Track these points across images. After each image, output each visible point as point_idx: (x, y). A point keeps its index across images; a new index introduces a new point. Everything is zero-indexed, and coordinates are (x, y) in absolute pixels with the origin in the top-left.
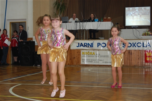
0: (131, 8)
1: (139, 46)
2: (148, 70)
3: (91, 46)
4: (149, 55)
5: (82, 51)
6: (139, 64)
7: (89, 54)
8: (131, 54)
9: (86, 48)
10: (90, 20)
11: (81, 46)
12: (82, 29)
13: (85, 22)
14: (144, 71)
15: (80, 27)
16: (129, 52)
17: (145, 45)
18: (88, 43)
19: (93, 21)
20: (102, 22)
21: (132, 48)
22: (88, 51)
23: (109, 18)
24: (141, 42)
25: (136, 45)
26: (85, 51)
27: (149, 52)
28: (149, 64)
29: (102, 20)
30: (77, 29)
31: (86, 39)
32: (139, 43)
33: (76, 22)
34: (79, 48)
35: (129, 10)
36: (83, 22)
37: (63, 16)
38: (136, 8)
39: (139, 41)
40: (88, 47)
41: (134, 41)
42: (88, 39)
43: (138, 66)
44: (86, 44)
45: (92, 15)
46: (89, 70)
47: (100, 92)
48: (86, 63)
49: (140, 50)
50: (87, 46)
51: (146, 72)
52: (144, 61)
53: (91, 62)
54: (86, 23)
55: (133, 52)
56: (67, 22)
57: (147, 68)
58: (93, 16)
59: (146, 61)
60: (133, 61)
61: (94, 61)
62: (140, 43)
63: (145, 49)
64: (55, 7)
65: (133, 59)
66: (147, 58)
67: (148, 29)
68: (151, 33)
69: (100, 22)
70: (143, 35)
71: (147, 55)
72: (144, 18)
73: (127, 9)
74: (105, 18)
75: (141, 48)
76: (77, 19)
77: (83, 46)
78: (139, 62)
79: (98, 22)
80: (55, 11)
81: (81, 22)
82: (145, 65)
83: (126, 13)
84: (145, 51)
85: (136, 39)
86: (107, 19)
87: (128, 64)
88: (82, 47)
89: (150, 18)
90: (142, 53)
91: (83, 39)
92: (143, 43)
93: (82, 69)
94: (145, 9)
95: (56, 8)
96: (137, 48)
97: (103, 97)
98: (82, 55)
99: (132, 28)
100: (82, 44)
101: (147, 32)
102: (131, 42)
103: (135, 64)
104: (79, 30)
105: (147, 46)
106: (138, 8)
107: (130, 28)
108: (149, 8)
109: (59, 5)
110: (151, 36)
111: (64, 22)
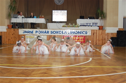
0: (56, 11)
1: (60, 33)
3: (32, 33)
5: (26, 36)
7: (30, 38)
9: (28, 34)
11: (25, 32)
12: (26, 22)
13: (28, 18)
15: (25, 21)
17: (63, 33)
18: (30, 31)
20: (38, 19)
21: (56, 34)
22: (30, 35)
23: (43, 16)
24: (61, 31)
25: (58, 32)
26: (28, 36)
29: (38, 17)
30: (23, 22)
31: (29, 28)
32: (60, 31)
33: (22, 18)
34: (24, 34)
36: (27, 18)
37: (14, 14)
38: (59, 11)
39: (60, 30)
41: (57, 30)
44: (28, 32)
48: (28, 43)
49: (60, 36)
50: (29, 32)
54: (28, 19)
55: (56, 36)
56: (17, 18)
58: (33, 14)
63: (63, 35)
64: (9, 8)
67: (65, 23)
69: (37, 19)
70: (62, 27)
73: (53, 11)
74: (40, 16)
75: (61, 34)
76: (23, 16)
77: (27, 32)
80: (9, 11)
81: (26, 18)
83: (53, 14)
84: (64, 36)
85: (59, 29)
86: (41, 17)
90: (62, 37)
91: (27, 28)
94: (64, 12)
95: (10, 8)
96: (59, 34)
97: (38, 63)
98: (26, 38)
99: (56, 23)
100: (26, 31)
101: (64, 25)
104: (25, 23)
107: (55, 22)
108: (66, 11)
109: (12, 7)
110: (67, 28)
111: (15, 18)
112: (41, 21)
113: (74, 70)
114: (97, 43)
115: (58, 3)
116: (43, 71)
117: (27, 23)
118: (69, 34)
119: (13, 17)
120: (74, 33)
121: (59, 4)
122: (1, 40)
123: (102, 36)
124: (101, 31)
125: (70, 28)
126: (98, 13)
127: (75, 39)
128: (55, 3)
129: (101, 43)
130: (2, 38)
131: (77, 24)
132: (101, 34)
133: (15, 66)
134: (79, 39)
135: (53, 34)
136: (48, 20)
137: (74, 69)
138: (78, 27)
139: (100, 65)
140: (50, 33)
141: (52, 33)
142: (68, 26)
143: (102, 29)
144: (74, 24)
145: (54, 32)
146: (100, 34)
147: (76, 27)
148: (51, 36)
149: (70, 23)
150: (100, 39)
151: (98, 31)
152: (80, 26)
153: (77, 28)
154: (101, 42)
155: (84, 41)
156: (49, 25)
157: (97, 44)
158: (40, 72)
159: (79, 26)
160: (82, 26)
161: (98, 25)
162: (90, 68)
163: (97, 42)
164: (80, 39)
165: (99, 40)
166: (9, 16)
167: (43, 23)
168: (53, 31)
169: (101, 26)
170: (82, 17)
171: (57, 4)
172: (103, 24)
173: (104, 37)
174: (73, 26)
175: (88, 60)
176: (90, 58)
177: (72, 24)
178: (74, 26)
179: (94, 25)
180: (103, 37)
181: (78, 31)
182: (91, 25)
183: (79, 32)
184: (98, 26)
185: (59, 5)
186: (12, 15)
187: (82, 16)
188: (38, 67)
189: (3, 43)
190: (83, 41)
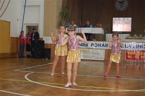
0: (117, 18)
1: (123, 47)
2: (129, 65)
3: (86, 46)
4: (129, 54)
6: (122, 60)
9: (82, 47)
10: (86, 26)
12: (80, 32)
13: (82, 27)
14: (125, 66)
15: (79, 31)
17: (127, 46)
18: (84, 44)
19: (89, 27)
22: (84, 49)
23: (101, 25)
24: (124, 43)
26: (82, 49)
27: (129, 51)
28: (129, 60)
29: (95, 27)
33: (76, 27)
35: (116, 20)
36: (81, 27)
37: (66, 23)
38: (121, 18)
40: (84, 46)
44: (82, 44)
46: (84, 63)
47: (93, 80)
49: (123, 50)
51: (126, 66)
52: (126, 58)
53: (86, 57)
54: (83, 28)
57: (128, 63)
58: (89, 23)
59: (127, 58)
61: (88, 57)
62: (123, 45)
63: (127, 49)
64: (60, 15)
66: (128, 56)
67: (129, 34)
68: (131, 38)
69: (93, 28)
70: (125, 39)
71: (128, 54)
72: (127, 26)
73: (114, 19)
74: (98, 25)
75: (124, 49)
79: (92, 27)
80: (61, 18)
81: (79, 27)
82: (126, 61)
83: (114, 22)
84: (127, 51)
86: (99, 26)
89: (131, 26)
90: (124, 52)
92: (125, 45)
94: (128, 19)
97: (95, 84)
101: (128, 37)
104: (78, 33)
105: (128, 47)
106: (122, 18)
108: (130, 19)
109: (63, 14)
110: (131, 40)
112: (99, 31)
115: (120, 8)
118: (134, 48)
120: (141, 47)
121: (122, 9)
122: (49, 54)
125: (136, 40)
127: (142, 54)
128: (117, 8)
130: (51, 51)
136: (107, 30)
142: (133, 37)
144: (141, 36)
147: (144, 39)
148: (110, 50)
149: (135, 34)
156: (109, 36)
167: (101, 34)
171: (119, 10)
174: (140, 37)
177: (138, 35)
178: (141, 39)
185: (122, 11)
186: (63, 24)
188: (95, 89)
189: (51, 58)
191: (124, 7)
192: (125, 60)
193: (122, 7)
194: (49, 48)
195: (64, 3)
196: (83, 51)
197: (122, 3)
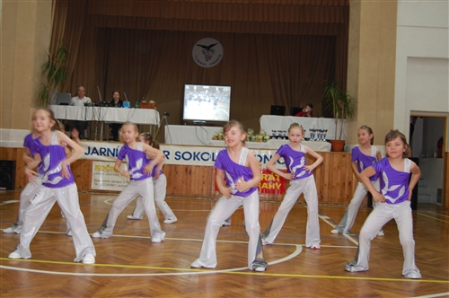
0: (195, 87)
1: (206, 159)
3: (113, 155)
5: (94, 164)
6: (205, 192)
7: (108, 171)
8: (190, 173)
9: (102, 157)
11: (93, 152)
12: (97, 119)
13: (104, 106)
15: (94, 116)
16: (186, 170)
18: (109, 149)
20: (137, 109)
21: (191, 162)
22: (107, 163)
23: (152, 102)
24: (210, 151)
25: (199, 156)
26: (101, 163)
29: (137, 106)
30: (88, 119)
31: (105, 140)
32: (205, 153)
34: (89, 157)
35: (192, 90)
36: (100, 106)
37: (61, 92)
38: (205, 87)
39: (206, 150)
40: (108, 155)
41: (197, 150)
42: (110, 140)
43: (202, 196)
44: (103, 150)
45: (116, 93)
46: (106, 202)
48: (101, 188)
49: (206, 167)
50: (106, 153)
52: (213, 188)
53: (112, 185)
54: (105, 108)
55: (193, 171)
56: (67, 104)
58: (118, 97)
60: (193, 187)
61: (117, 184)
62: (208, 154)
64: (44, 72)
65: (192, 184)
69: (133, 109)
70: (213, 139)
73: (187, 87)
74: (144, 102)
75: (209, 163)
77: (97, 153)
78: (205, 188)
79: (131, 107)
80: (46, 81)
81: (96, 105)
82: (214, 195)
83: (187, 96)
85: (201, 144)
86: (147, 103)
87: (184, 193)
88: (95, 156)
91: (98, 140)
92: (213, 154)
93: (93, 198)
94: (221, 91)
95: (47, 73)
96: (201, 163)
97: (123, 258)
98: (94, 171)
99: (195, 125)
100: (95, 149)
101: (221, 135)
102: (192, 150)
103: (197, 193)
104: (92, 121)
106: (207, 87)
107: (190, 123)
108: (227, 89)
109: (53, 68)
111: (61, 104)
112: (149, 116)
113: (238, 286)
114: (326, 196)
115: (204, 61)
116: (133, 287)
117: (100, 122)
119: (57, 100)
121: (208, 65)
122: (11, 176)
123: (339, 172)
124: (337, 156)
126: (331, 97)
128: (195, 61)
129: (338, 196)
130: (15, 167)
131: (261, 132)
132: (338, 167)
133: (43, 264)
134: (266, 182)
135: (182, 162)
136: (167, 114)
137: (238, 284)
138: (264, 140)
139: (328, 270)
140: (172, 156)
141: (178, 156)
143: (343, 150)
144: (251, 132)
145: (187, 156)
146: (335, 165)
147: (259, 140)
148: (176, 166)
150: (334, 184)
151: (327, 156)
152: (271, 137)
153: (262, 144)
154: (338, 192)
155: (282, 187)
156: (172, 130)
157: (326, 200)
158: (123, 289)
159: (268, 137)
160: (277, 137)
161: (330, 136)
162: (295, 279)
163: (326, 191)
164: (270, 179)
165: (331, 187)
166: (43, 97)
167: (153, 125)
168: (182, 150)
169: (338, 139)
170: (278, 111)
171: (202, 66)
172: (345, 132)
173: (347, 176)
174: (249, 136)
175: (290, 253)
176: (297, 245)
178: (250, 139)
179: (316, 137)
180: (343, 177)
181: (262, 155)
182: (307, 135)
183: (266, 157)
184: (328, 141)
185: (207, 69)
186: (53, 96)
187: (280, 104)
188: (120, 270)
189: (17, 186)
190: (278, 187)
191: (213, 60)
192: (213, 192)
193: (208, 58)
194: (10, 159)
195: (56, 40)
196: (105, 168)
197: (208, 48)
